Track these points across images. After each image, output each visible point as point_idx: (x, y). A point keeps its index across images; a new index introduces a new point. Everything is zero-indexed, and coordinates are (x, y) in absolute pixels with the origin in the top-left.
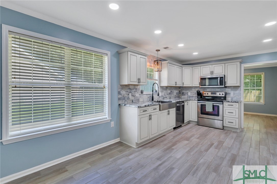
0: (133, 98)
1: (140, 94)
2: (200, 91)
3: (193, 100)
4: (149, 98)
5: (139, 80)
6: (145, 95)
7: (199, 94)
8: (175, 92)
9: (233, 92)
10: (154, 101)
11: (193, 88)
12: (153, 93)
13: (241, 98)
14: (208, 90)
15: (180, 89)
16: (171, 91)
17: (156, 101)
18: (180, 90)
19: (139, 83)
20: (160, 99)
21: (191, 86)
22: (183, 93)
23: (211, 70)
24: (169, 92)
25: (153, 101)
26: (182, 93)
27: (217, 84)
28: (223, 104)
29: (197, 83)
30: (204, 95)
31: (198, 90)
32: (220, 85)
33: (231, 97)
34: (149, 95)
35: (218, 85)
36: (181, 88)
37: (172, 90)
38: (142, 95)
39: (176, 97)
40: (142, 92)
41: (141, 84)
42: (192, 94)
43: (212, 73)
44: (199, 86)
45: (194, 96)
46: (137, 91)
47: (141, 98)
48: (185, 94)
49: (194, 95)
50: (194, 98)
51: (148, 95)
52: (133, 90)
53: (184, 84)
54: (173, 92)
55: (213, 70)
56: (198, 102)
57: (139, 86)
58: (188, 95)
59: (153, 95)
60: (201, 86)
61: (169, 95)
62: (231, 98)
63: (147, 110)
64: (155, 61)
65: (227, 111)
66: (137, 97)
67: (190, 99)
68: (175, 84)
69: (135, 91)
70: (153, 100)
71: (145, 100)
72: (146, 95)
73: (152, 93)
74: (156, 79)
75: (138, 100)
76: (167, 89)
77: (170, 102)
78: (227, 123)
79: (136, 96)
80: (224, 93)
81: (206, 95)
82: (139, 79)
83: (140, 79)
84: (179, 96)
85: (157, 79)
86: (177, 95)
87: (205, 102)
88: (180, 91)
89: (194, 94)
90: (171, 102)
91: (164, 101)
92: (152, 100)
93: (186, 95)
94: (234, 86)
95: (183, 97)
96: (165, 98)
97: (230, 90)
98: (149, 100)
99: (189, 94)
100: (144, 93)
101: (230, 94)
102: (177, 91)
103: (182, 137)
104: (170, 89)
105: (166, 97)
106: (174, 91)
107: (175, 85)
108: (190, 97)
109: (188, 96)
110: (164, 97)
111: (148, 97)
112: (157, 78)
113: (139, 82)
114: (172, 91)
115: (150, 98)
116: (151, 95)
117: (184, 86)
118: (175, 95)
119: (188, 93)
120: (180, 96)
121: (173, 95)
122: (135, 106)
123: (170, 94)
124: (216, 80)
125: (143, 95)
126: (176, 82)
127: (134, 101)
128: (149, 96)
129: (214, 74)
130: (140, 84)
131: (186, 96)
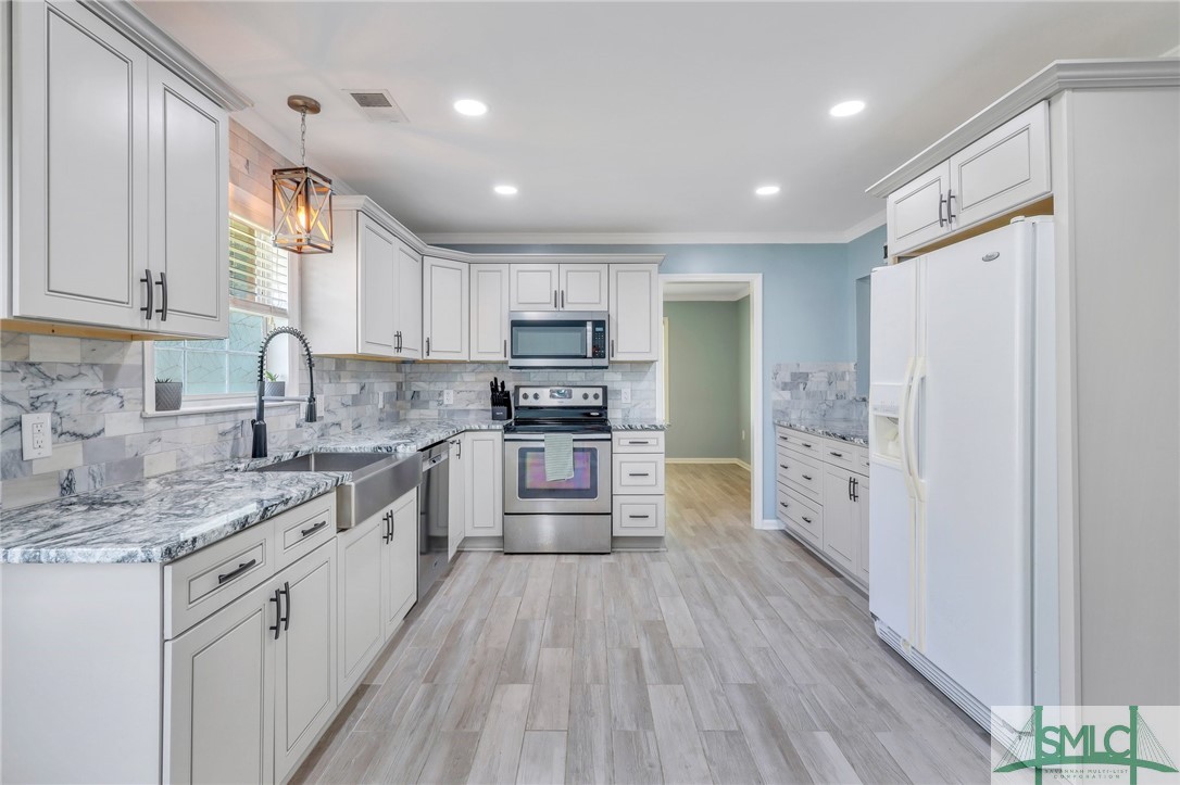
0: (72, 456)
1: (151, 410)
2: (503, 383)
3: (480, 430)
4: (230, 437)
5: (155, 292)
6: (193, 421)
7: (500, 398)
8: (382, 388)
9: (628, 384)
10: (270, 460)
11: (470, 367)
12: (261, 402)
13: (654, 410)
14: (536, 377)
15: (401, 372)
16: (362, 388)
17: (288, 456)
18: (401, 377)
19: (156, 316)
20: (305, 436)
21: (464, 357)
22: (415, 394)
23: (555, 288)
24: (353, 389)
25: (261, 462)
26: (409, 395)
27: (579, 353)
28: (610, 440)
29: (491, 344)
30: (522, 402)
31: (496, 379)
32: (595, 356)
33: (625, 407)
34: (232, 416)
35: (585, 357)
36: (407, 368)
37: (369, 377)
38: (172, 423)
39: (384, 416)
40: (167, 397)
41: (173, 324)
42: (466, 397)
43: (559, 298)
44: (501, 358)
45: (470, 407)
46: (122, 391)
47: (156, 448)
48: (427, 402)
49: (471, 402)
50: (472, 417)
51: (219, 418)
52: (77, 386)
53: (433, 347)
54: (373, 393)
55: (563, 288)
56: (507, 436)
57: (136, 344)
58: (440, 403)
59: (266, 412)
60: (513, 357)
61: (352, 409)
62: (623, 410)
63: (255, 555)
64: (281, 171)
65: (628, 469)
66: (118, 441)
67: (468, 428)
68: (393, 342)
69: (100, 387)
70: (259, 450)
71: (199, 460)
72: (202, 420)
73: (255, 404)
74: (275, 303)
75: (132, 469)
76: (342, 373)
77: (381, 457)
78: (628, 522)
79: (108, 433)
80: (599, 391)
81: (531, 402)
82: (156, 278)
83: (162, 283)
84: (398, 413)
85: (285, 306)
86: (388, 407)
87: (541, 436)
88: (399, 386)
89: (473, 396)
90: (389, 453)
91: (341, 451)
92: (255, 455)
93: (433, 404)
94: (632, 363)
95: (414, 414)
96: (334, 430)
97: (618, 377)
98: (228, 456)
99: (449, 398)
100: (184, 408)
101: (618, 392)
102: (390, 387)
103: (473, 662)
104: (356, 376)
105: (336, 420)
106: (376, 386)
107: (391, 353)
108: (452, 413)
109: (442, 407)
110: (325, 421)
111: (224, 434)
112: (285, 297)
113: (157, 304)
114: (367, 387)
115: (235, 439)
116: (242, 416)
117: (433, 356)
118: (380, 406)
119: (440, 394)
120: (402, 412)
121: (369, 409)
122: (121, 552)
123: (356, 400)
124: (580, 331)
125: (182, 422)
126: (399, 336)
127: (81, 487)
128: (229, 426)
129: (567, 308)
130: (164, 327)
131: (431, 412)
